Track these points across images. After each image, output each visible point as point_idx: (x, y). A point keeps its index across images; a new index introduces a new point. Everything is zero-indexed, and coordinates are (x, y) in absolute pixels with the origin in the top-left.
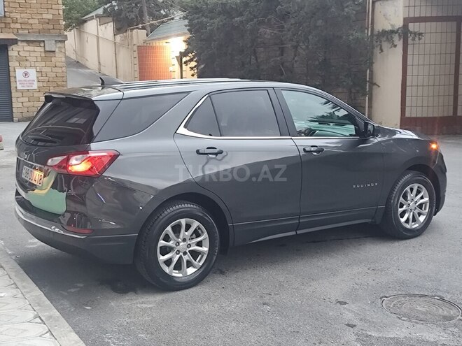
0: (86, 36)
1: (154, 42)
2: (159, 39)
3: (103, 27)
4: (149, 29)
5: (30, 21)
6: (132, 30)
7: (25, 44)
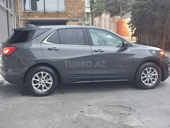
0: (102, 19)
1: (123, 20)
2: (124, 19)
3: (107, 15)
4: (122, 15)
5: (74, 13)
6: (115, 16)
7: (72, 21)
